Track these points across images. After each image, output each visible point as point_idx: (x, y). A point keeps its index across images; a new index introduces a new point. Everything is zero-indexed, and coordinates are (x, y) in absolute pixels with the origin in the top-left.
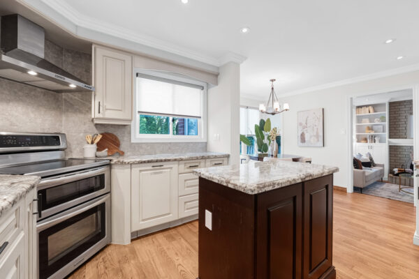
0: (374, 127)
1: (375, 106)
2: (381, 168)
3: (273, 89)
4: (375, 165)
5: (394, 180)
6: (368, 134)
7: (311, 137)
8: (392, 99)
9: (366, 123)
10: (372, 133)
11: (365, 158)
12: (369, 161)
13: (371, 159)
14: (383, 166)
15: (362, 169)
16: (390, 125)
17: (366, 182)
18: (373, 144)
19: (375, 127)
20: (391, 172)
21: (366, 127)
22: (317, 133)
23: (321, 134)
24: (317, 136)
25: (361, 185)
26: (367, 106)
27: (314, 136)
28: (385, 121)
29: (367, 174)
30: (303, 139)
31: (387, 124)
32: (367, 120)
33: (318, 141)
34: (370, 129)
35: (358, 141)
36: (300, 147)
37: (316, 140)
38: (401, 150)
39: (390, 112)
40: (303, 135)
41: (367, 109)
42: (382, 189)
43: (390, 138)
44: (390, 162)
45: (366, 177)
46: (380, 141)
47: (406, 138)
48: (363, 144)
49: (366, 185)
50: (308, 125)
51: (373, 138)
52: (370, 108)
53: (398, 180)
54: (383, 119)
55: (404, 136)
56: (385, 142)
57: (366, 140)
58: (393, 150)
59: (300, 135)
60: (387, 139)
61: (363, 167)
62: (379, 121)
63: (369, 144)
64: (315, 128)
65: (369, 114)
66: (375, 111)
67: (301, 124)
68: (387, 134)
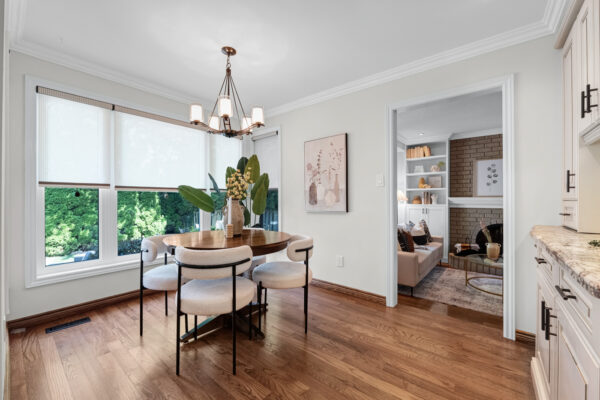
0: (431, 178)
1: (431, 146)
2: (440, 244)
3: (228, 71)
4: (431, 240)
5: (456, 262)
6: (422, 189)
7: (326, 192)
8: (454, 135)
9: (420, 172)
10: (428, 189)
11: (418, 230)
12: (424, 233)
13: (426, 230)
14: (441, 240)
15: (412, 250)
16: (451, 176)
17: (419, 274)
18: (429, 206)
19: (432, 180)
20: (452, 249)
21: (419, 180)
22: (337, 184)
23: (343, 186)
24: (336, 191)
25: (411, 282)
26: (421, 146)
27: (331, 190)
28: (444, 170)
29: (420, 260)
30: (313, 198)
31: (446, 173)
32: (421, 168)
33: (338, 201)
34: (425, 181)
35: (409, 202)
36: (310, 213)
37: (334, 197)
38: (464, 215)
39: (451, 155)
40: (313, 188)
41: (421, 150)
42: (442, 282)
43: (451, 195)
44: (451, 234)
45: (420, 265)
46: (438, 202)
47: (471, 196)
48: (415, 206)
49: (418, 280)
50: (321, 170)
51: (428, 197)
52: (426, 148)
53: (462, 263)
54: (441, 166)
55: (469, 193)
56: (444, 203)
57: (419, 199)
58: (455, 214)
59: (308, 189)
60: (447, 198)
61: (415, 246)
62: (437, 170)
63: (423, 206)
64: (333, 173)
65: (423, 158)
66: (431, 154)
67: (309, 167)
68: (446, 189)
